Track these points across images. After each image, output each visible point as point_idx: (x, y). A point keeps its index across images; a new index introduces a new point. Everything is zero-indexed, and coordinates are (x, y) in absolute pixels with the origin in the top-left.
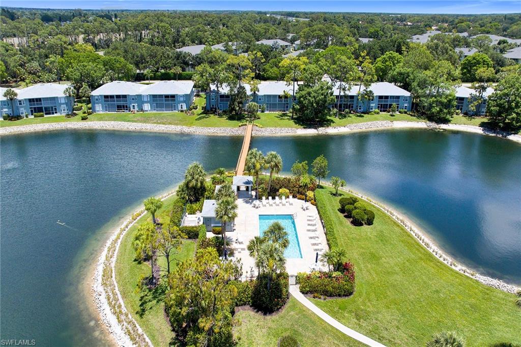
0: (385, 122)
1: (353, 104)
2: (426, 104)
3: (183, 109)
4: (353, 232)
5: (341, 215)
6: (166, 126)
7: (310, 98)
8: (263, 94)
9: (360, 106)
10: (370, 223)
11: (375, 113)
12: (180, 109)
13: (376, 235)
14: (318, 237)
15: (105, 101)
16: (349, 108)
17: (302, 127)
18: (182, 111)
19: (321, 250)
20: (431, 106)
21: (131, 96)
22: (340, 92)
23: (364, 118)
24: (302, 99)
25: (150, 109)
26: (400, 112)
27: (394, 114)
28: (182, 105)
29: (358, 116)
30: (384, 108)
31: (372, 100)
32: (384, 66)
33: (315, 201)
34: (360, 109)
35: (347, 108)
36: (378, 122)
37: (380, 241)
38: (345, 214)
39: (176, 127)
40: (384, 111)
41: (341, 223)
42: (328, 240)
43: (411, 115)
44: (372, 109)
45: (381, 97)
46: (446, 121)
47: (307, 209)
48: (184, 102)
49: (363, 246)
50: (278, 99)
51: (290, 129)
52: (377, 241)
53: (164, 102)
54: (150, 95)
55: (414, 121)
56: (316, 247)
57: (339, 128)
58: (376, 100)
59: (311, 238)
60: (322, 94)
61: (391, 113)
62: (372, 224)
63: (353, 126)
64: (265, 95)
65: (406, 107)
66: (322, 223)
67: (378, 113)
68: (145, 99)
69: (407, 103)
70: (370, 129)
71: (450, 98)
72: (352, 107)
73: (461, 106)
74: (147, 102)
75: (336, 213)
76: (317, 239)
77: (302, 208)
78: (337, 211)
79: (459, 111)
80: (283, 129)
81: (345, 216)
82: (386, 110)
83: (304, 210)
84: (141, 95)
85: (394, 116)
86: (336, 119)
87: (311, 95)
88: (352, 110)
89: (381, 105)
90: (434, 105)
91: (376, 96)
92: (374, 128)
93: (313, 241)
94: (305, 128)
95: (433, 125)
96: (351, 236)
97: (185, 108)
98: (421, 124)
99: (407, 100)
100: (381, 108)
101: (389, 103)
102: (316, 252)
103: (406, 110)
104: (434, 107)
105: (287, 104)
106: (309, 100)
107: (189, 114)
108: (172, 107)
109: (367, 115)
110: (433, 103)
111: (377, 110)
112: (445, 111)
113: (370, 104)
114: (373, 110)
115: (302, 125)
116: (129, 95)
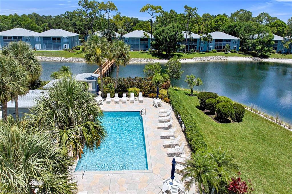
0: (222, 57)
1: (196, 46)
2: (250, 45)
3: (67, 48)
4: (220, 130)
5: (201, 112)
6: (49, 57)
7: (164, 34)
8: (128, 37)
9: (202, 47)
10: (239, 119)
11: (213, 51)
12: (64, 48)
13: (251, 132)
14: (173, 136)
15: (4, 41)
16: (194, 48)
17: (158, 58)
18: (66, 50)
19: (179, 155)
20: (254, 46)
21: (25, 37)
22: (187, 36)
23: (205, 55)
24: (157, 36)
25: (41, 48)
26: (231, 52)
27: (227, 53)
28: (66, 45)
29: (200, 53)
30: (219, 49)
31: (211, 42)
32: (216, 24)
33: (169, 98)
34: (202, 49)
35: (192, 49)
36: (217, 56)
37: (261, 141)
38: (205, 111)
39: (57, 58)
40: (219, 51)
41: (203, 120)
42: (188, 140)
43: (240, 53)
44: (210, 49)
45: (217, 40)
46: (266, 57)
47: (159, 106)
48: (68, 43)
49: (241, 147)
50: (140, 41)
51: (148, 59)
52: (257, 141)
53: (52, 43)
54: (41, 37)
55: (243, 56)
56: (171, 150)
57: (187, 60)
58: (214, 42)
59: (163, 137)
60: (174, 31)
61: (225, 52)
62: (241, 121)
63: (197, 59)
64: (129, 38)
65: (235, 48)
66: (178, 119)
67: (215, 52)
68: (37, 41)
69: (236, 45)
70: (210, 61)
71: (270, 38)
72: (196, 48)
73: (276, 47)
74: (38, 43)
75: (195, 110)
76: (172, 138)
77: (153, 105)
78: (196, 108)
79: (275, 51)
80: (143, 59)
81: (206, 113)
82: (221, 50)
83: (156, 106)
84: (34, 37)
85: (227, 54)
86: (185, 54)
87: (165, 31)
88: (196, 50)
89: (217, 46)
90: (257, 44)
91: (214, 39)
92: (214, 60)
93: (167, 142)
94: (160, 59)
95: (257, 59)
96: (220, 135)
97: (68, 47)
98: (249, 59)
99: (236, 43)
100: (217, 49)
101: (223, 45)
102: (171, 159)
103: (236, 50)
104: (257, 46)
105: (147, 45)
106: (163, 36)
107: (70, 52)
108: (59, 47)
109: (207, 53)
110: (256, 43)
112: (266, 49)
113: (209, 45)
114: (212, 50)
115: (158, 57)
116: (24, 37)
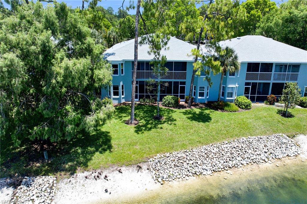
11: (239, 105)
16: (176, 92)
30: (259, 93)
31: (233, 74)
34: (202, 94)
44: (231, 95)
45: (252, 67)
58: (242, 73)
61: (280, 106)
67: (247, 107)
72: (183, 90)
85: (290, 116)
88: (182, 97)
89: (254, 85)
91: (242, 63)
100: (253, 93)
101: (272, 82)
111: (244, 99)
113: (225, 82)
114: (235, 97)
